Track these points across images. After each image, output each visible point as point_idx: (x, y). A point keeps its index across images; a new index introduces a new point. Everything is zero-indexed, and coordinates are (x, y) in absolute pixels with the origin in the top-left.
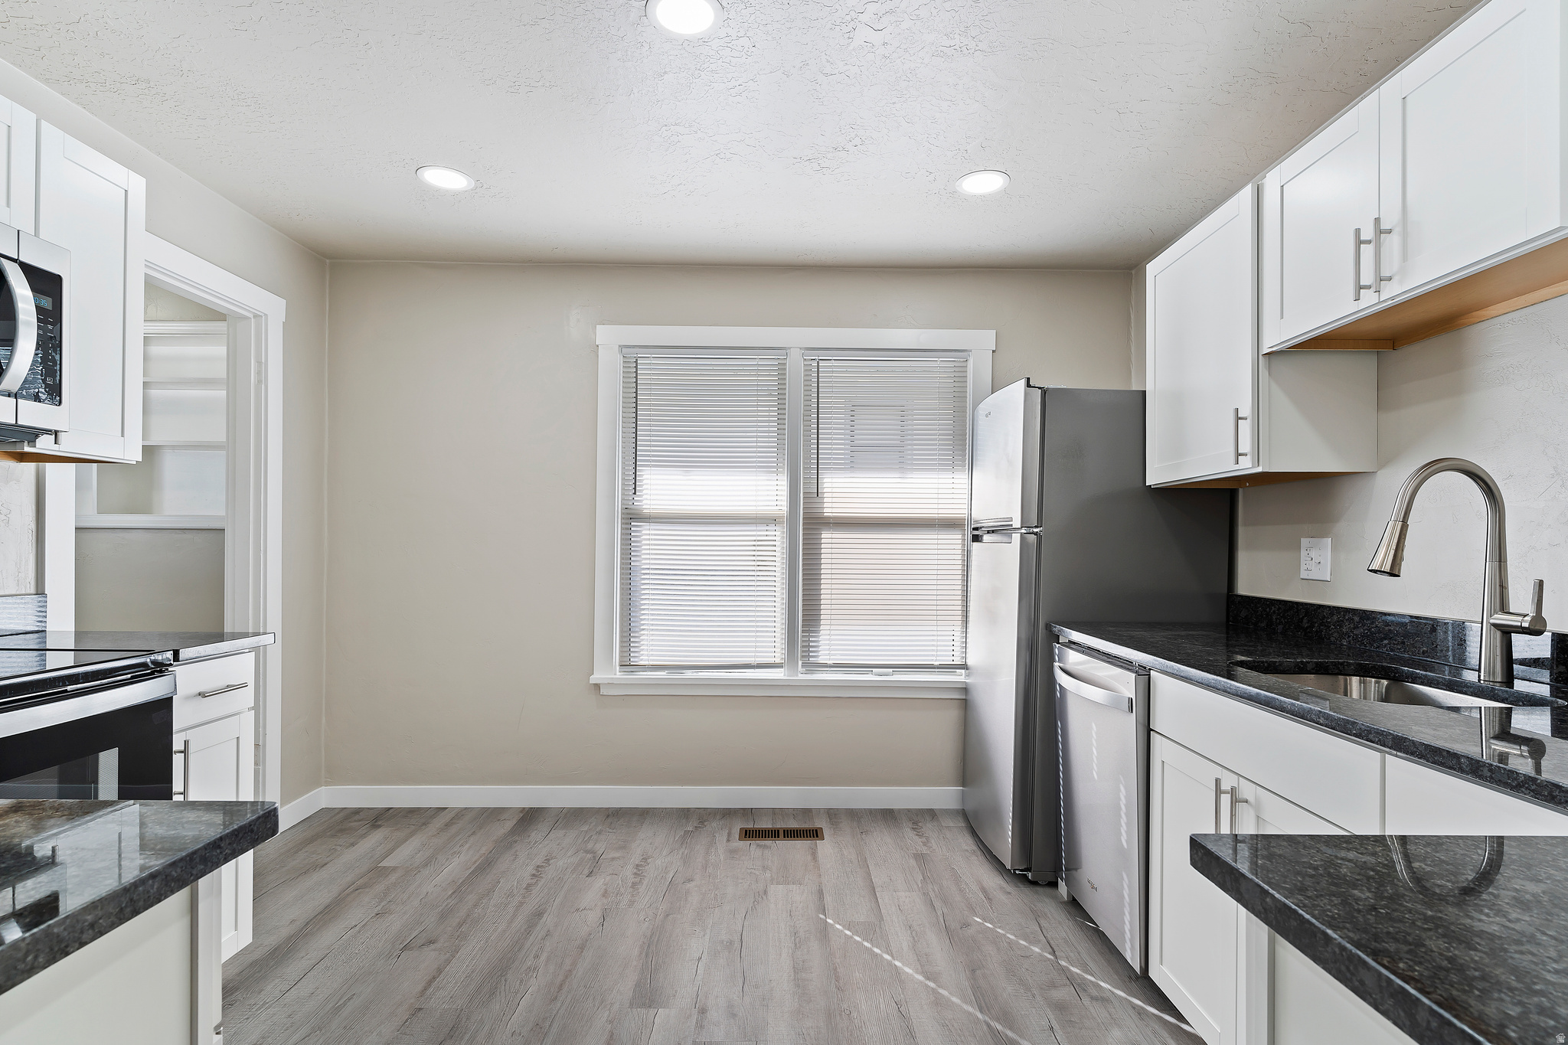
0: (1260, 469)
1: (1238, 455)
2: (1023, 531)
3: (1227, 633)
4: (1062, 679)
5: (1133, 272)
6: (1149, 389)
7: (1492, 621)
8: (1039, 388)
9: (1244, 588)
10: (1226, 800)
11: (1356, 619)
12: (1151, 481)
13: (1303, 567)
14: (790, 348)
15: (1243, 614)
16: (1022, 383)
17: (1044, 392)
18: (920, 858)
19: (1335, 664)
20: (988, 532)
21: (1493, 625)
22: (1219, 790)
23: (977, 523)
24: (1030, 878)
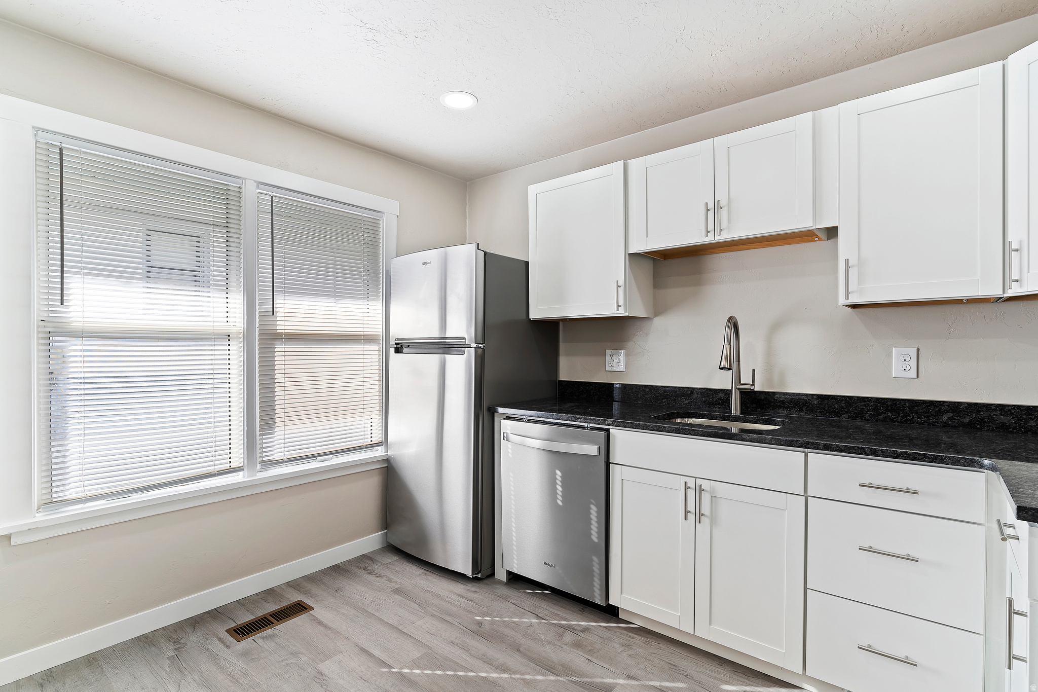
0: (627, 314)
1: (618, 306)
2: (475, 346)
5: (468, 183)
6: (532, 261)
7: (738, 387)
8: (483, 251)
9: (564, 376)
12: (533, 315)
13: (607, 364)
14: (245, 179)
16: (474, 246)
17: (485, 253)
18: (397, 591)
21: (739, 389)
22: (687, 488)
23: (398, 339)
24: (480, 576)
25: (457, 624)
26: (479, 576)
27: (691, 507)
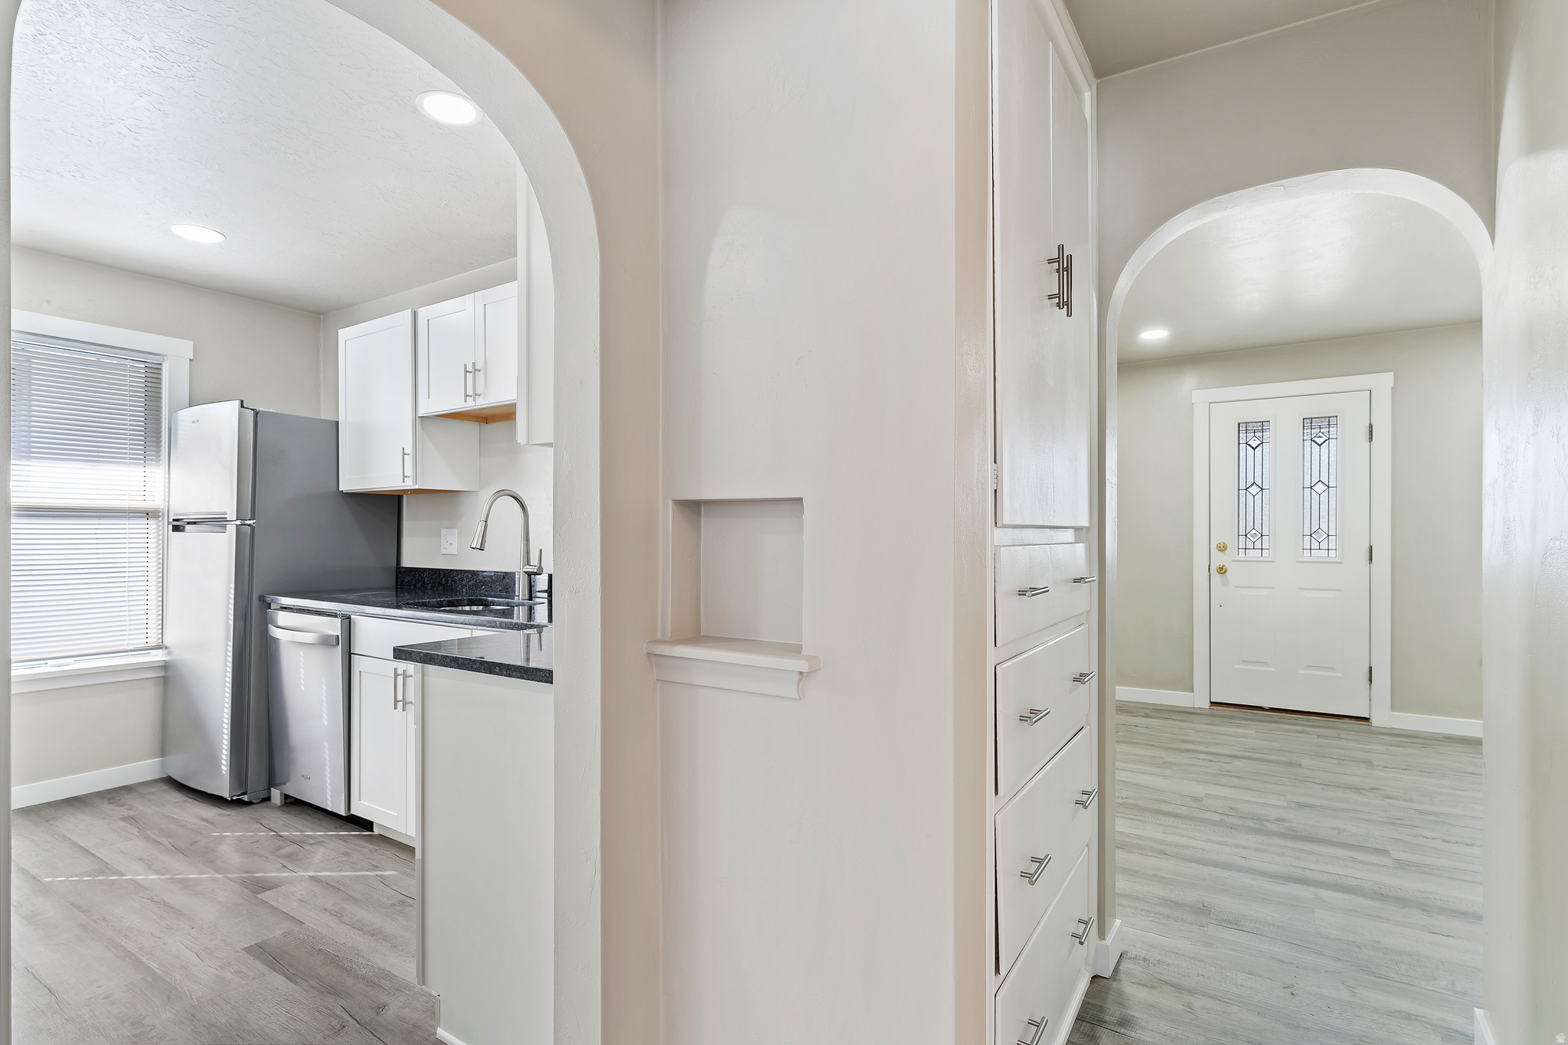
0: (417, 487)
1: (404, 477)
2: (238, 522)
3: (397, 591)
4: (276, 632)
5: (321, 317)
6: (341, 420)
7: (524, 570)
8: (253, 410)
9: (407, 562)
10: (400, 679)
11: (470, 576)
12: (344, 487)
13: (442, 547)
15: (406, 580)
16: (237, 403)
17: (256, 413)
18: (128, 818)
19: (457, 600)
20: (189, 523)
21: (525, 572)
22: (396, 675)
23: (177, 515)
24: (246, 800)
25: (166, 843)
26: (246, 798)
27: (400, 697)
